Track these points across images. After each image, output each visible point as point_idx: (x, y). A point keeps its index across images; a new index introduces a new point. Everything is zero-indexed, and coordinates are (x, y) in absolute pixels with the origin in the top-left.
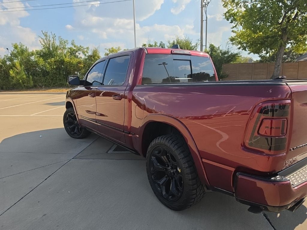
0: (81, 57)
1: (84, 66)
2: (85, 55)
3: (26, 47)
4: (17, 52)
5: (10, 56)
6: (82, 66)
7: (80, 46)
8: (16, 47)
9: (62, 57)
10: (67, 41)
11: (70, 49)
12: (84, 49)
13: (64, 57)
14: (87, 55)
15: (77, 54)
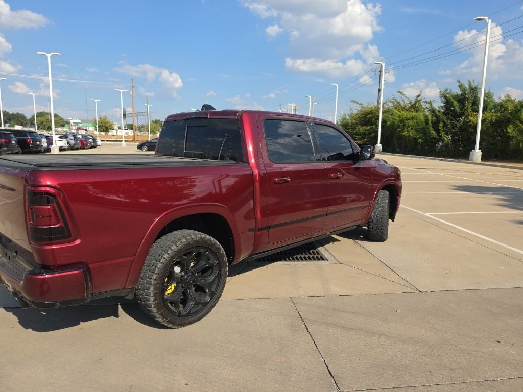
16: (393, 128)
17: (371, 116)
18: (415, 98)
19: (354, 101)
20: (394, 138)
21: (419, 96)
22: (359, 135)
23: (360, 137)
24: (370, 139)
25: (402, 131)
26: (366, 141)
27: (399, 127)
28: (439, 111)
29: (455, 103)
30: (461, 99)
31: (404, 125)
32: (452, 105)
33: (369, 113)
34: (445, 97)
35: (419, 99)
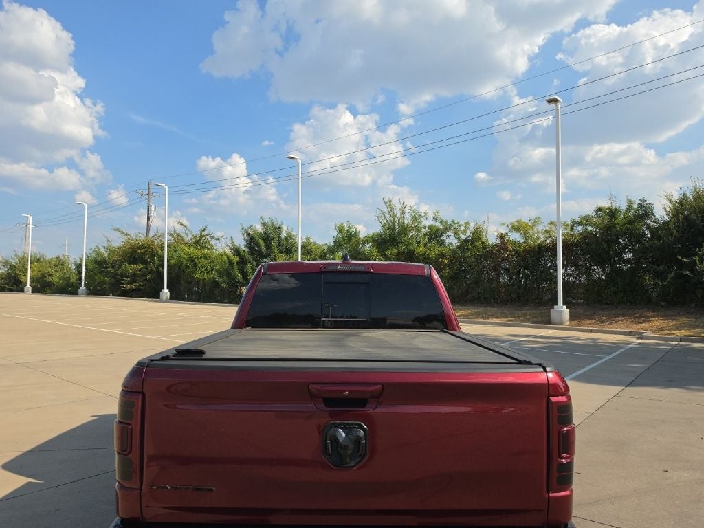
0: (451, 244)
1: (451, 262)
2: (459, 239)
3: (356, 229)
4: (343, 238)
5: (333, 244)
6: (447, 261)
7: (453, 221)
8: (341, 230)
9: (412, 244)
10: (425, 214)
11: (430, 227)
12: (460, 226)
13: (415, 246)
14: (463, 237)
15: (444, 237)
16: (180, 269)
17: (142, 250)
18: (199, 232)
19: (117, 230)
20: (182, 282)
21: (204, 230)
22: (127, 277)
23: (129, 279)
24: (144, 283)
25: (193, 272)
26: (140, 285)
27: (188, 267)
28: (244, 251)
29: (262, 242)
30: (267, 238)
31: (195, 265)
32: (258, 244)
33: (139, 248)
34: (249, 234)
35: (204, 233)
